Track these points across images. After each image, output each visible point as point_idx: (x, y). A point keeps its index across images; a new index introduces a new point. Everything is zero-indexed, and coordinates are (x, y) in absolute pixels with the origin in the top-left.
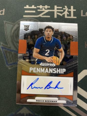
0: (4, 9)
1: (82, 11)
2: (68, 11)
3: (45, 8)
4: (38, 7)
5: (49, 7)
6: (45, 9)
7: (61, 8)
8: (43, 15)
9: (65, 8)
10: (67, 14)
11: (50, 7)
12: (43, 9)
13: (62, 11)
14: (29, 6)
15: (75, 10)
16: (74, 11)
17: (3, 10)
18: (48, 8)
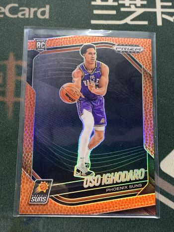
0: (48, 7)
3: (135, 5)
6: (136, 7)
7: (170, 4)
8: (132, 20)
12: (131, 6)
17: (45, 7)
18: (141, 5)
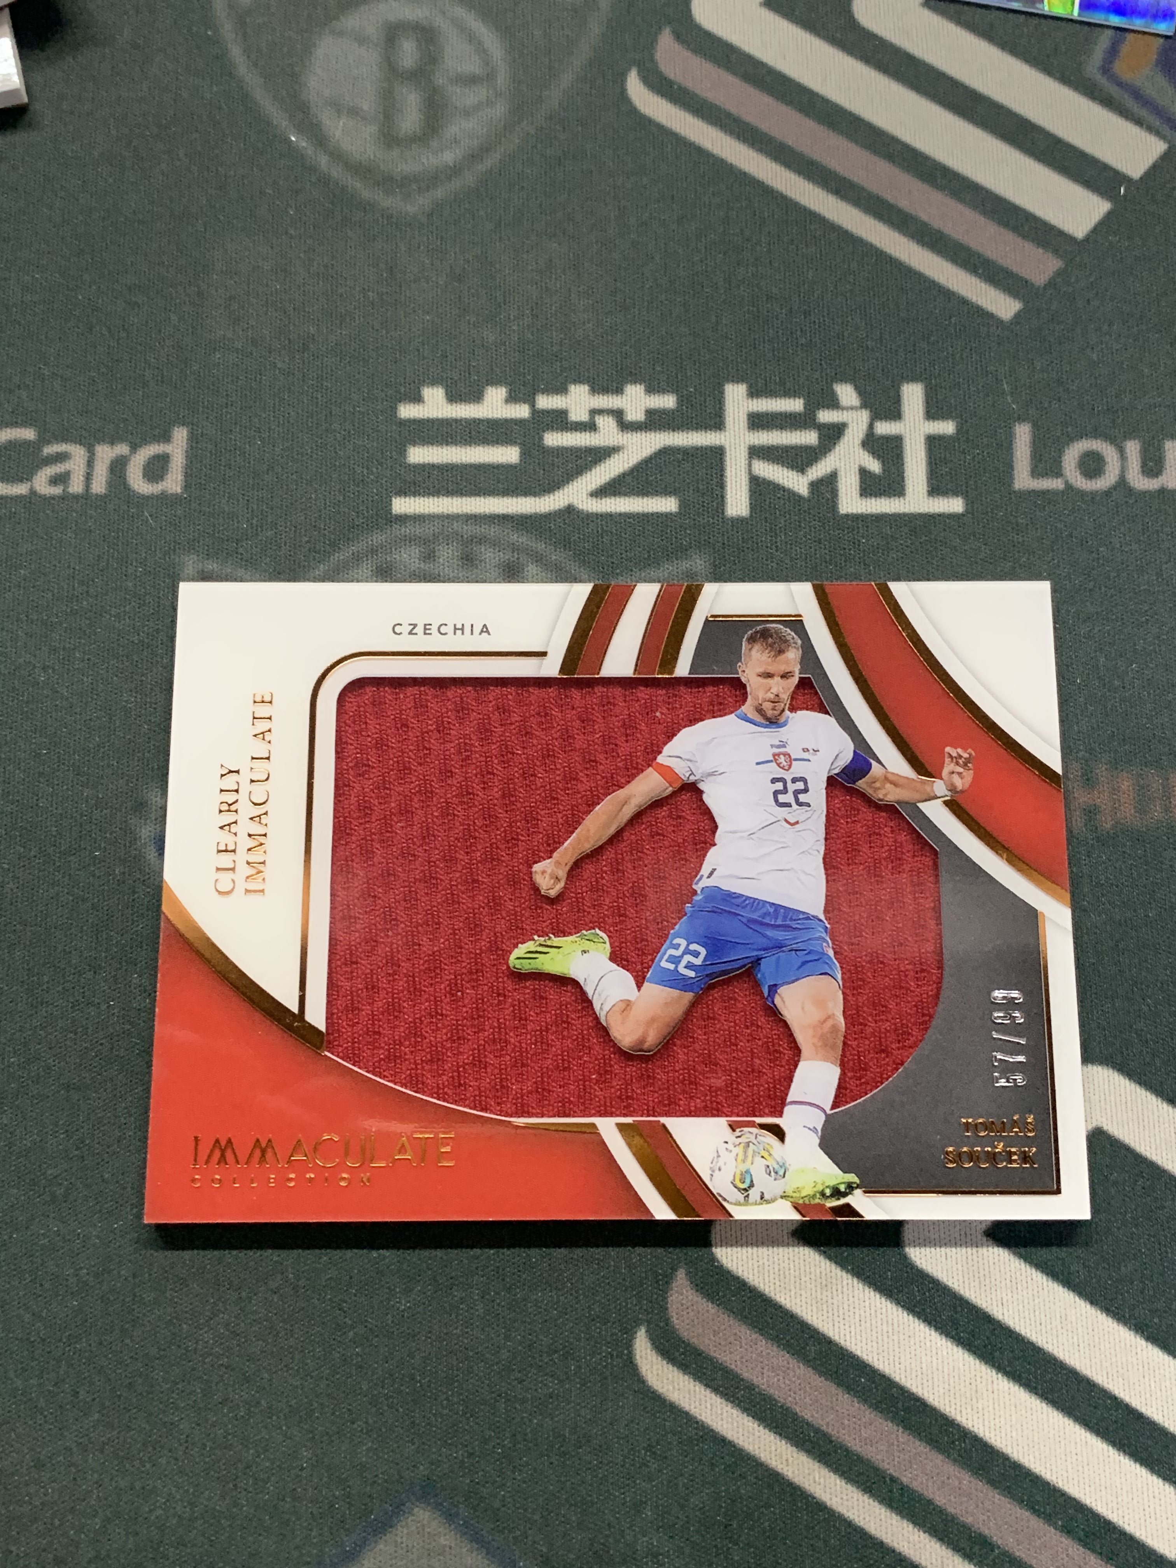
1: (1023, 434)
2: (871, 443)
4: (545, 402)
5: (668, 401)
9: (834, 404)
10: (864, 472)
11: (680, 402)
13: (809, 438)
14: (453, 397)
15: (947, 428)
16: (932, 441)
